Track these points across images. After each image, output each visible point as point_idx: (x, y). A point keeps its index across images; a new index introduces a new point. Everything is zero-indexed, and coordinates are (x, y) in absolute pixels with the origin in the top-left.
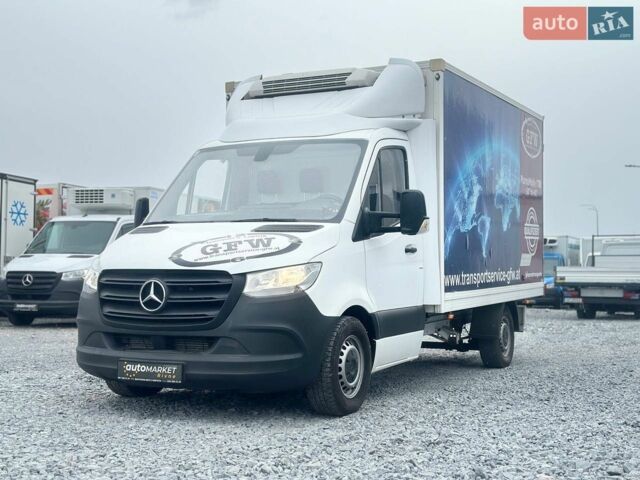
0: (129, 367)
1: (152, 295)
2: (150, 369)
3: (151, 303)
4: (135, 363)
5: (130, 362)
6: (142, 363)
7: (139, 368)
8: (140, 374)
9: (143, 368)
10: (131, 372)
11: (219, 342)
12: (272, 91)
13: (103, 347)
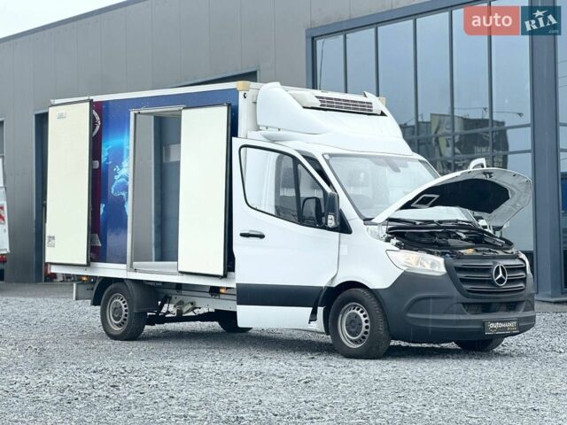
0: (492, 325)
1: (501, 275)
2: (504, 325)
3: (501, 280)
4: (495, 322)
5: (492, 322)
6: (499, 322)
7: (498, 325)
8: (499, 329)
9: (501, 325)
10: (494, 329)
11: (524, 304)
12: (327, 106)
13: (463, 314)
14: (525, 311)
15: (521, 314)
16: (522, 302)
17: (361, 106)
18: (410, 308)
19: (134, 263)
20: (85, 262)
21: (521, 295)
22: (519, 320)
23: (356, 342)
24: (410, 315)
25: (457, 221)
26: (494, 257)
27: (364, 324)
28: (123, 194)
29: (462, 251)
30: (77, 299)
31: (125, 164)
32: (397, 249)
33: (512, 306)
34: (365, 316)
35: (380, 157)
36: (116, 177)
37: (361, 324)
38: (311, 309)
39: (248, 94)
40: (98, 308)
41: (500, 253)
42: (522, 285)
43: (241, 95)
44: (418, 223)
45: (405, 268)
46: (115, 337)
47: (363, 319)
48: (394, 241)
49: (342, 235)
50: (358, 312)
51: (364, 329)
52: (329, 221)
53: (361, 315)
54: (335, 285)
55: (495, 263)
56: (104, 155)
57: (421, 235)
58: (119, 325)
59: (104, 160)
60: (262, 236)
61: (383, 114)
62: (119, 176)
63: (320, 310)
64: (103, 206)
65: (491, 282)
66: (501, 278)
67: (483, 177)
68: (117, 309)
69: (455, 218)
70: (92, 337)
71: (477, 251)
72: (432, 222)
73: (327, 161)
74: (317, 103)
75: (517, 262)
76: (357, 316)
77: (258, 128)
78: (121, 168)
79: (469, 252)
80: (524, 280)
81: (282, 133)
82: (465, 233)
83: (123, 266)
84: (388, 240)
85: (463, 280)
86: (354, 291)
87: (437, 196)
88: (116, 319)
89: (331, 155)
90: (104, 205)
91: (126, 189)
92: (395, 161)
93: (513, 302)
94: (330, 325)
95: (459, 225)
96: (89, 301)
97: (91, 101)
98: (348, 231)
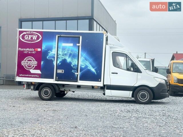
23: (144, 100)
28: (53, 59)
31: (53, 50)
37: (146, 96)
43: (105, 35)
45: (160, 82)
53: (146, 93)
54: (137, 86)
59: (43, 48)
62: (50, 54)
63: (132, 92)
68: (46, 92)
76: (144, 94)
78: (51, 52)
81: (114, 46)
88: (46, 95)
90: (43, 62)
91: (54, 58)
98: (140, 72)
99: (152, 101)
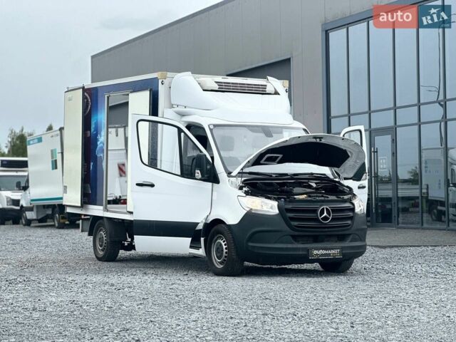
0: (316, 252)
1: (325, 214)
2: (327, 252)
3: (326, 218)
4: (318, 249)
5: (316, 249)
6: (322, 249)
7: (321, 252)
8: (322, 255)
9: (324, 252)
10: (317, 254)
11: (351, 237)
12: (223, 88)
13: (292, 243)
14: (351, 242)
15: (347, 244)
16: (350, 234)
17: (248, 87)
18: (251, 239)
19: (109, 206)
20: (79, 205)
21: (348, 229)
22: (342, 248)
23: (221, 263)
24: (250, 244)
25: (312, 174)
26: (323, 201)
27: (225, 251)
28: (102, 155)
29: (296, 197)
30: (82, 231)
31: (103, 133)
32: (244, 195)
33: (342, 238)
34: (225, 245)
35: (257, 126)
36: (98, 143)
37: (223, 251)
38: (190, 239)
39: (165, 81)
40: (91, 238)
41: (334, 198)
42: (349, 222)
43: (160, 81)
44: (274, 176)
45: (248, 209)
46: (99, 259)
47: (224, 247)
48: (245, 189)
49: (214, 184)
50: (222, 242)
51: (224, 254)
52: (197, 174)
53: (223, 244)
54: (209, 222)
55: (322, 205)
56: (93, 126)
57: (271, 184)
58: (102, 250)
59: (92, 130)
60: (152, 186)
61: (276, 93)
62: (100, 142)
63: (202, 239)
64: (92, 164)
65: (317, 220)
66: (325, 217)
67: (314, 140)
68: (101, 239)
69: (310, 172)
70: (87, 259)
71: (310, 196)
72: (286, 175)
73: (211, 130)
74: (216, 87)
75: (347, 205)
76: (221, 245)
77: (172, 106)
78: (100, 137)
79: (304, 197)
80: (351, 218)
81: (187, 109)
82: (316, 183)
83: (101, 208)
84: (241, 188)
85: (292, 219)
86: (219, 227)
87: (281, 156)
88: (101, 246)
89: (215, 126)
91: (104, 152)
92: (271, 129)
93: (342, 235)
94: (208, 250)
95: (313, 177)
96: (87, 233)
97: (83, 88)
98: (217, 182)
99: (246, 263)
